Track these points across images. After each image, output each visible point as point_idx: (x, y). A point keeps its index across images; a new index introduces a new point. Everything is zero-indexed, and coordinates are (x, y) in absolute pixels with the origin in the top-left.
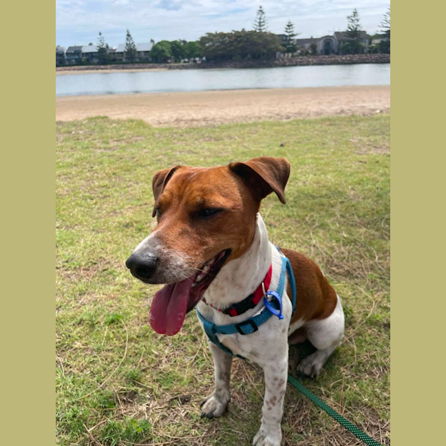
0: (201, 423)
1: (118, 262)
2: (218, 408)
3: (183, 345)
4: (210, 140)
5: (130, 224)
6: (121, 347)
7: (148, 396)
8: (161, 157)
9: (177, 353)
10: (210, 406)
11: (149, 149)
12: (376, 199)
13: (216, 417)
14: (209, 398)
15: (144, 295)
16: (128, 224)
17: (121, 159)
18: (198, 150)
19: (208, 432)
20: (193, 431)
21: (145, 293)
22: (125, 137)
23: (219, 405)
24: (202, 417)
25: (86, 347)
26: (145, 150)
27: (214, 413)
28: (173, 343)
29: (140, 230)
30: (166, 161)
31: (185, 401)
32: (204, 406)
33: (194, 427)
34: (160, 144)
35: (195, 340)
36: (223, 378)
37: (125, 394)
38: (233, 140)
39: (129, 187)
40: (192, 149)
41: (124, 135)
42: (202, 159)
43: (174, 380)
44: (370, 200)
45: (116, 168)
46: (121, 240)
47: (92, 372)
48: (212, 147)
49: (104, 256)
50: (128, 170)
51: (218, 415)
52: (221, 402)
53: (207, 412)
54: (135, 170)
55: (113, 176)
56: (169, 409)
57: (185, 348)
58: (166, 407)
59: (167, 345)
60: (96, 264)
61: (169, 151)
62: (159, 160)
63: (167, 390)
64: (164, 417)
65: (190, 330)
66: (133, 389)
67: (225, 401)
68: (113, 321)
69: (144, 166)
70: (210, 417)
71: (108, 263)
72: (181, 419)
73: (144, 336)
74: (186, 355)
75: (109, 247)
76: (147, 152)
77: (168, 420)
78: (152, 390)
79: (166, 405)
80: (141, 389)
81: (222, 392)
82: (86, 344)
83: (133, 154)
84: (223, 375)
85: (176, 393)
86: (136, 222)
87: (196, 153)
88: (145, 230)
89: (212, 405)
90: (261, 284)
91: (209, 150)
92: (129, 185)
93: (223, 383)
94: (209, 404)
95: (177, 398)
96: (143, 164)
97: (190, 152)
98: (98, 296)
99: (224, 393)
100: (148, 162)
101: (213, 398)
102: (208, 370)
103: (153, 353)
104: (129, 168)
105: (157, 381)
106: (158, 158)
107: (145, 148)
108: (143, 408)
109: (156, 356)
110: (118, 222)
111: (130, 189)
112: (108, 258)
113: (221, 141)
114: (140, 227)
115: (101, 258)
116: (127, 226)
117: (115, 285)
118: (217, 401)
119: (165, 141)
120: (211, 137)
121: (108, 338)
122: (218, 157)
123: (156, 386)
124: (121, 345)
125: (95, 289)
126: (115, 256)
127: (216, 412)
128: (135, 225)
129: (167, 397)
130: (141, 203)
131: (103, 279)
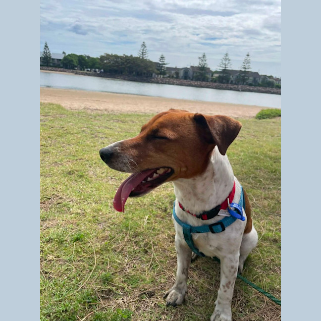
0: (167, 310)
1: (69, 198)
2: (179, 297)
3: (138, 256)
4: (118, 122)
5: (72, 172)
6: (89, 258)
7: (121, 293)
8: (84, 129)
9: (134, 261)
10: (173, 297)
11: (73, 123)
12: (242, 165)
13: (179, 305)
14: (171, 291)
15: (96, 221)
16: (70, 172)
17: (52, 127)
18: (112, 127)
19: (175, 316)
20: (163, 317)
21: (98, 220)
22: (50, 114)
23: (179, 296)
24: (167, 306)
25: (58, 259)
26: (71, 124)
27: (177, 302)
28: (129, 255)
29: (81, 176)
30: (89, 132)
31: (151, 295)
32: (168, 297)
33: (163, 313)
34: (81, 121)
35: (146, 252)
36: (185, 273)
37: (102, 292)
38: (135, 123)
39: (63, 147)
40: (107, 126)
41: (50, 112)
42: (116, 133)
43: (139, 280)
44: (238, 166)
45: (50, 134)
46: (67, 182)
47: (68, 277)
48: (122, 126)
49: (56, 193)
50: (60, 136)
51: (180, 304)
52: (181, 293)
53: (172, 301)
54: (66, 136)
55: (48, 139)
56: (140, 302)
57: (140, 258)
58: (137, 301)
59: (126, 256)
60: (50, 199)
61: (90, 126)
62: (84, 131)
63: (135, 288)
64: (138, 308)
65: (140, 245)
66: (109, 287)
67: (184, 292)
68: (77, 239)
69: (73, 134)
70: (175, 305)
71: (60, 198)
72: (152, 308)
73: (105, 250)
74: (142, 263)
75: (59, 187)
76: (72, 125)
77: (142, 310)
78: (123, 288)
79: (138, 298)
80: (115, 288)
81: (183, 285)
82: (58, 257)
83: (61, 125)
84: (185, 270)
85: (142, 290)
86: (77, 171)
87: (111, 129)
88: (85, 177)
89: (175, 296)
90: (227, 199)
91: (120, 127)
92: (63, 146)
93: (184, 277)
94: (172, 295)
95: (145, 293)
96: (72, 133)
97: (106, 127)
98: (59, 221)
99: (184, 285)
100: (75, 131)
101: (173, 291)
102: (162, 273)
103: (117, 262)
104: (61, 134)
105: (125, 281)
106: (82, 129)
107: (70, 122)
108: (120, 301)
109: (119, 264)
110: (62, 170)
111: (64, 149)
112: (60, 195)
113: (126, 123)
114: (81, 174)
115: (53, 194)
116: (70, 173)
117: (71, 214)
118: (178, 293)
119: (85, 119)
120: (118, 120)
121: (77, 252)
122: (128, 132)
123: (125, 285)
124: (89, 256)
125: (55, 216)
126: (65, 194)
127: (178, 301)
128: (76, 173)
129: (136, 293)
130: (76, 158)
131: (59, 209)
